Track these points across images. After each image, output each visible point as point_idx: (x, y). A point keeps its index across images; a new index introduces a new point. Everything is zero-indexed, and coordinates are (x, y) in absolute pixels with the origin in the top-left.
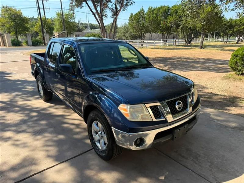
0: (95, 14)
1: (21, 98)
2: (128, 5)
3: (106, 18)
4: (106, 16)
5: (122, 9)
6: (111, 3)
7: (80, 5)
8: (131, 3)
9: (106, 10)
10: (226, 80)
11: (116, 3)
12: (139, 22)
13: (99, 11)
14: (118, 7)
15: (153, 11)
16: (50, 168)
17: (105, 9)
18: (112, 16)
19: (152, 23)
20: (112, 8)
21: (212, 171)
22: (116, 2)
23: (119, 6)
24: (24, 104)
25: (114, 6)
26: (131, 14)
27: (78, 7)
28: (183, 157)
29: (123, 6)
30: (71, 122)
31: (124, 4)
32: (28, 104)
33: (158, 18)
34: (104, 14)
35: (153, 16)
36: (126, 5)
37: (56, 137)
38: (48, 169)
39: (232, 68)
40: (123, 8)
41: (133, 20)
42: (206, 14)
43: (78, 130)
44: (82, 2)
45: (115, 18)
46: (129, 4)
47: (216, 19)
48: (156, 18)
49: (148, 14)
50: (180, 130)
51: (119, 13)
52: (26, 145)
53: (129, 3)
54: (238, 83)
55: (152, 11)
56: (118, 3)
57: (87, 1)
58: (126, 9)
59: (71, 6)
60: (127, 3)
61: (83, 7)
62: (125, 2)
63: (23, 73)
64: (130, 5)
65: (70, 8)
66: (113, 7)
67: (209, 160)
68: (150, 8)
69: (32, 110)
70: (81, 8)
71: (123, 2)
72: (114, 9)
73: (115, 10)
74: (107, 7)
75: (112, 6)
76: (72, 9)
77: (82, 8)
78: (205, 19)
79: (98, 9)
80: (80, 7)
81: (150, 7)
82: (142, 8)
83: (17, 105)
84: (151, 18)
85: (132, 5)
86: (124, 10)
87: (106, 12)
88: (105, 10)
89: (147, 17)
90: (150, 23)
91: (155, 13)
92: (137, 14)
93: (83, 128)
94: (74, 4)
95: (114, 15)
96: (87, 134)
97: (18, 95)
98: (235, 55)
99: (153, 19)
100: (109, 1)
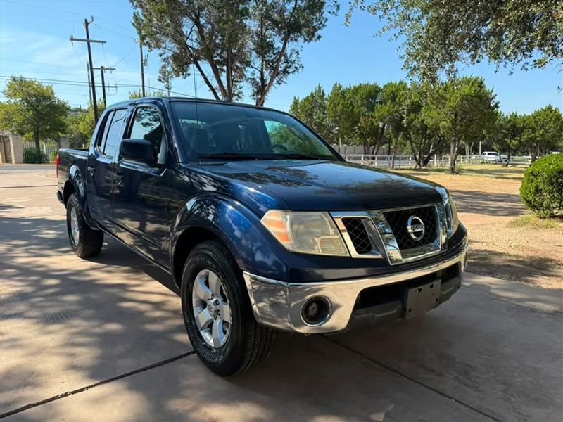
0: (216, 91)
1: (26, 251)
2: (288, 73)
4: (239, 97)
5: (275, 81)
6: (252, 67)
7: (184, 71)
8: (296, 68)
9: (241, 84)
10: (517, 229)
11: (262, 69)
12: (311, 115)
13: (225, 85)
14: (267, 76)
15: (343, 94)
16: (73, 393)
17: (238, 82)
18: (253, 95)
19: (340, 119)
20: (254, 79)
21: (511, 402)
22: (262, 66)
23: (270, 73)
25: (258, 74)
26: (295, 99)
27: (178, 75)
28: (432, 371)
29: (278, 74)
30: (142, 297)
31: (280, 69)
32: (39, 263)
33: (353, 108)
34: (236, 93)
35: (343, 104)
36: (285, 72)
37: (99, 326)
38: (66, 395)
39: (529, 202)
40: (277, 78)
41: (298, 112)
42: (459, 99)
43: (158, 314)
44: (187, 64)
45: (260, 100)
46: (290, 70)
47: (482, 110)
48: (349, 107)
49: (331, 100)
50: (420, 290)
51: (268, 90)
52: (19, 342)
53: (290, 67)
54: (545, 234)
55: (339, 93)
56: (266, 67)
57: (199, 62)
58: (285, 80)
59: (164, 73)
60: (287, 67)
61: (189, 75)
62: (282, 66)
63: (41, 206)
64: (293, 72)
65: (160, 77)
66: (255, 76)
67: (499, 378)
68: (337, 88)
69: (47, 274)
70: (185, 78)
71: (278, 65)
72: (258, 80)
73: (260, 84)
74: (242, 76)
75: (254, 74)
76: (164, 79)
77: (188, 77)
78: (458, 109)
79: (221, 78)
80: (183, 74)
81: (336, 85)
82: (319, 87)
83: (14, 264)
84: (339, 108)
85: (296, 73)
86: (280, 84)
87: (241, 88)
88: (237, 84)
89: (330, 105)
90: (338, 118)
91: (348, 97)
92: (307, 99)
93: (171, 309)
94: (169, 68)
95: (257, 93)
96: (180, 322)
98: (532, 173)
99: (342, 111)
100: (248, 64)
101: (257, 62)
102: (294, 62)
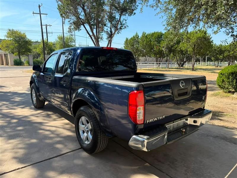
0: (92, 37)
2: (122, 29)
3: (102, 40)
4: (101, 39)
5: (116, 33)
6: (107, 27)
7: (78, 28)
8: (125, 27)
9: (103, 33)
10: (214, 97)
12: (133, 45)
13: (95, 34)
15: (146, 36)
17: (101, 32)
18: (107, 38)
19: (145, 47)
20: (107, 31)
22: (111, 26)
23: (114, 29)
24: (7, 112)
25: (109, 29)
26: (127, 38)
27: (76, 30)
28: (160, 161)
29: (117, 29)
31: (118, 27)
33: (151, 42)
34: (100, 37)
35: (146, 41)
36: (120, 28)
39: (220, 86)
40: (117, 31)
41: (128, 44)
42: (196, 39)
44: (80, 25)
45: (110, 40)
46: (123, 28)
47: (206, 44)
48: (149, 42)
49: (142, 39)
51: (113, 36)
53: (122, 26)
56: (113, 27)
57: (84, 25)
58: (120, 32)
59: (70, 29)
60: (121, 26)
61: (81, 30)
62: (119, 26)
63: (18, 86)
64: (124, 28)
65: (69, 31)
66: (108, 31)
67: (185, 165)
68: (144, 34)
70: (79, 31)
71: (117, 26)
73: (110, 34)
74: (103, 30)
75: (108, 29)
76: (70, 31)
78: (195, 43)
79: (94, 31)
80: (78, 29)
81: (143, 33)
82: (137, 34)
84: (145, 42)
85: (125, 29)
86: (118, 34)
87: (102, 35)
88: (101, 33)
89: (141, 41)
90: (144, 47)
91: (149, 38)
92: (131, 39)
94: (72, 27)
95: (109, 38)
97: (4, 104)
98: (221, 74)
99: (146, 44)
100: (105, 25)
101: (109, 25)
102: (124, 24)
